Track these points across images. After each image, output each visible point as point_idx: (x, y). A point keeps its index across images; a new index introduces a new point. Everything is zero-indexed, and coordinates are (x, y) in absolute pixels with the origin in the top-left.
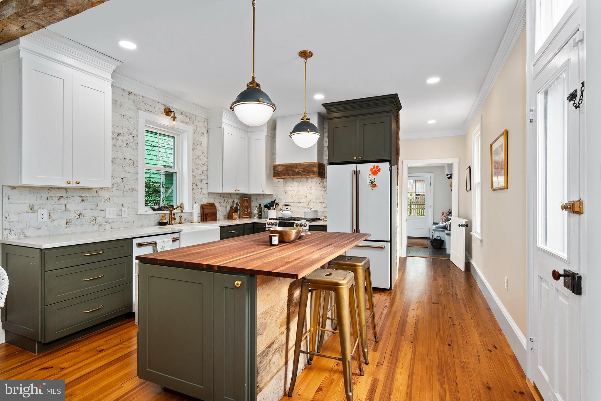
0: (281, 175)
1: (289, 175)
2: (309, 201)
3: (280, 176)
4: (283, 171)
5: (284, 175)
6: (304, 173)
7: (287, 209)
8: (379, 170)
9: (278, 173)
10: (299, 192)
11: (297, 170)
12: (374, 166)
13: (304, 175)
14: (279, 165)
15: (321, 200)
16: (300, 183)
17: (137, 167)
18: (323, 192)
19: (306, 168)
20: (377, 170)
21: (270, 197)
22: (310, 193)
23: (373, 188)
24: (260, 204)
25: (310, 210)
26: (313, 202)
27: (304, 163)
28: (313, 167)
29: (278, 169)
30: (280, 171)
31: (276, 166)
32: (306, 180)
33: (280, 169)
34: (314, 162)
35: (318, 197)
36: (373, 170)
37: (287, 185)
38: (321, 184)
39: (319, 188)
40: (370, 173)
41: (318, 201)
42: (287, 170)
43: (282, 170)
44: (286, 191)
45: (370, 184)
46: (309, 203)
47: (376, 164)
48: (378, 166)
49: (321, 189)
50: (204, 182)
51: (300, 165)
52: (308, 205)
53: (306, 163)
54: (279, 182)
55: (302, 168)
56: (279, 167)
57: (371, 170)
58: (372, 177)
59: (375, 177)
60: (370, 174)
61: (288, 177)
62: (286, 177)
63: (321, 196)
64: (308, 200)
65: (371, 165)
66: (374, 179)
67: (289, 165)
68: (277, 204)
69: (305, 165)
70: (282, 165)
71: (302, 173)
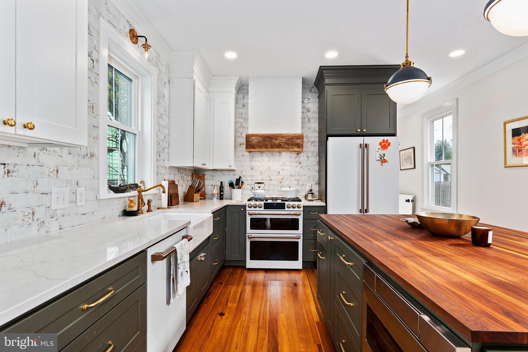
0: (255, 146)
1: (266, 148)
2: (282, 178)
3: (255, 149)
4: (259, 142)
5: (260, 147)
6: (286, 146)
7: (259, 187)
8: (389, 144)
9: (252, 145)
10: (269, 168)
11: (277, 142)
12: (384, 140)
13: (287, 148)
14: (253, 135)
15: (297, 178)
16: (271, 158)
17: (97, 116)
18: (298, 169)
19: (289, 139)
20: (387, 144)
21: (232, 173)
22: (283, 170)
23: (383, 164)
24: (221, 182)
25: (289, 188)
26: (288, 180)
27: (287, 134)
28: (297, 139)
29: (253, 139)
30: (254, 142)
31: (250, 136)
32: (278, 154)
33: (255, 140)
34: (299, 134)
35: (293, 174)
36: (385, 143)
37: (255, 159)
38: (297, 160)
39: (294, 164)
40: (380, 147)
41: (293, 178)
42: (263, 141)
43: (257, 141)
44: (253, 167)
45: (379, 159)
46: (282, 181)
47: (386, 138)
48: (387, 141)
49: (296, 165)
50: (166, 150)
51: (282, 136)
52: (281, 183)
53: (289, 135)
54: (243, 156)
55: (284, 140)
56: (254, 138)
57: (380, 144)
58: (382, 152)
59: (385, 152)
60: (379, 149)
61: (266, 150)
62: (263, 150)
63: (297, 173)
64: (281, 177)
65: (381, 139)
66: (384, 154)
67: (266, 135)
68: (242, 182)
69: (287, 136)
70: (257, 135)
71: (283, 145)
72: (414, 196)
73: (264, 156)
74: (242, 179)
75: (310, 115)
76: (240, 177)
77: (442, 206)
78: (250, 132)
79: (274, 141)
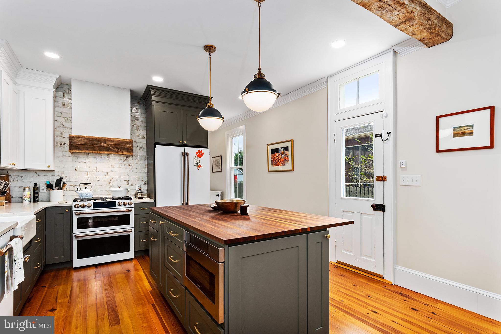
0: (81, 148)
1: (94, 150)
2: (111, 179)
3: (81, 150)
4: (85, 144)
5: (87, 149)
6: (116, 150)
7: (86, 188)
8: (203, 154)
9: (76, 146)
10: (97, 169)
11: (106, 145)
12: (199, 150)
13: (116, 151)
14: (78, 137)
15: (126, 178)
16: (98, 159)
18: (128, 170)
19: (118, 144)
20: (201, 154)
21: (50, 174)
22: (112, 171)
23: (199, 168)
24: (35, 183)
25: (119, 188)
26: (117, 180)
27: (116, 139)
28: (127, 144)
29: (77, 141)
30: (80, 144)
31: (74, 137)
32: (106, 157)
33: (80, 142)
34: (129, 140)
35: (123, 175)
36: (198, 153)
37: (79, 160)
38: (126, 162)
39: (123, 166)
40: (196, 155)
41: (123, 179)
42: (90, 144)
43: (83, 142)
44: (76, 168)
45: (196, 164)
46: (111, 182)
47: (200, 149)
48: (201, 151)
49: (126, 167)
51: (111, 140)
52: (109, 183)
53: (119, 139)
54: (64, 156)
55: (113, 144)
56: (79, 139)
57: (197, 153)
58: (198, 159)
59: (200, 159)
60: (196, 157)
61: (94, 152)
62: (90, 152)
63: (126, 174)
64: (109, 178)
65: (197, 150)
66: (199, 161)
67: (94, 138)
68: (64, 183)
69: (116, 141)
70: (83, 137)
71: (113, 149)
72: (221, 192)
73: (90, 157)
74: (64, 180)
75: (138, 123)
76: (61, 178)
77: (238, 198)
78: (74, 133)
79: (102, 144)
